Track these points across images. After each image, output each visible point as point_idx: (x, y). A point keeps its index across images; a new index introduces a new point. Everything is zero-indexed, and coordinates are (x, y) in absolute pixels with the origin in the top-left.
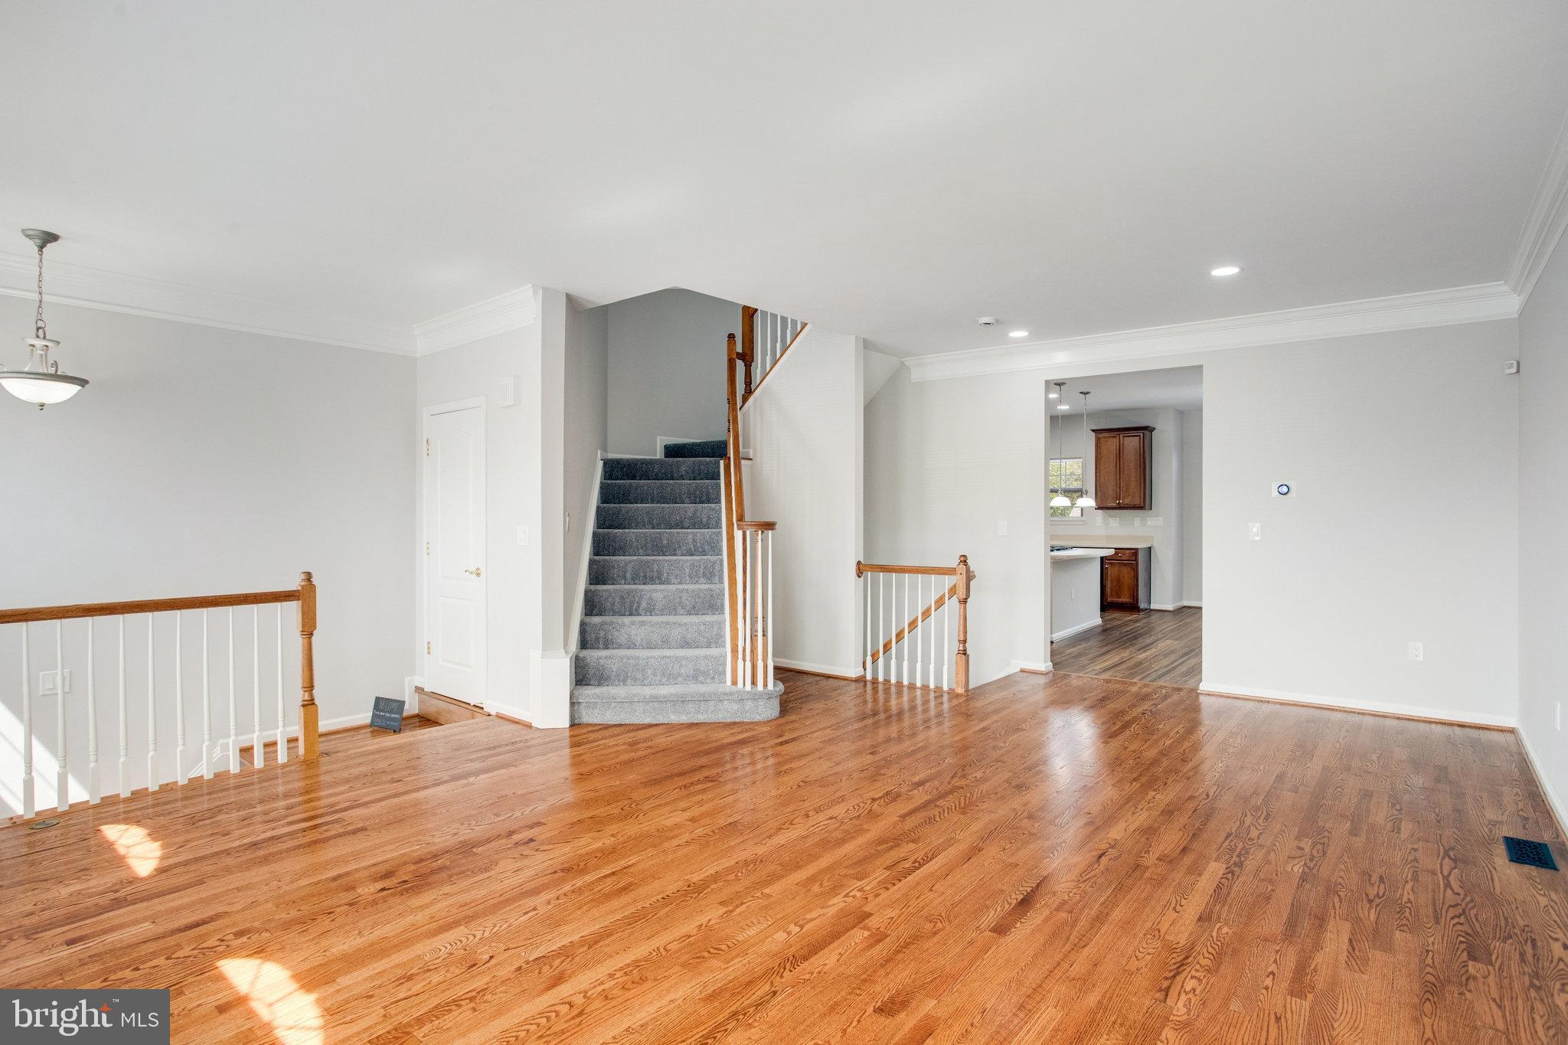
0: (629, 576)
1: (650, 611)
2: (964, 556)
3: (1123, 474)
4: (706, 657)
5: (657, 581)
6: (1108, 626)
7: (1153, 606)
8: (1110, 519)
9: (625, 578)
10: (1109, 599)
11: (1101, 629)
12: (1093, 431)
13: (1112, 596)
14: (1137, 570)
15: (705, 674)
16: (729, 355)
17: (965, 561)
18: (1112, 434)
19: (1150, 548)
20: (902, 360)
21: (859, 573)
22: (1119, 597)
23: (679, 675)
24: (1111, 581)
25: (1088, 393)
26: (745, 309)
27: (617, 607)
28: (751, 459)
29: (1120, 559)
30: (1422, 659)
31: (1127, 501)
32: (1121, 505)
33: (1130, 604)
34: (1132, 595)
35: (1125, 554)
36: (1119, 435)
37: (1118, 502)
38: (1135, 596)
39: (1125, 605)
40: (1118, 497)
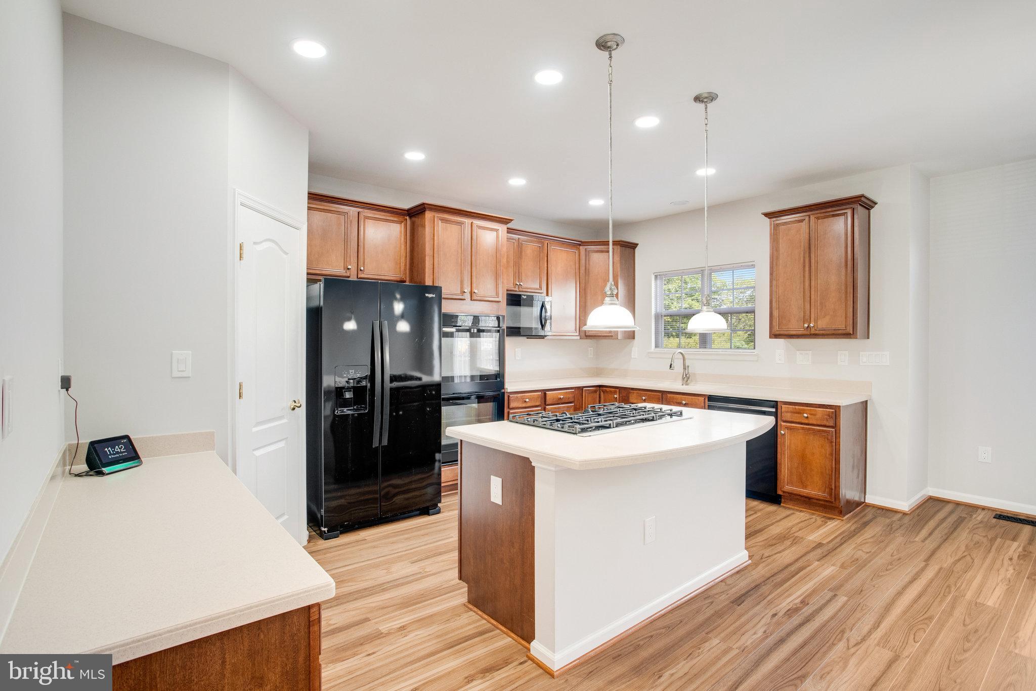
3: (816, 279)
7: (870, 499)
8: (798, 352)
12: (767, 215)
13: (790, 483)
14: (837, 444)
18: (799, 217)
19: (865, 403)
22: (805, 487)
24: (791, 458)
29: (806, 421)
31: (823, 323)
32: (813, 331)
33: (824, 501)
34: (827, 486)
35: (815, 415)
36: (810, 217)
37: (806, 325)
38: (832, 489)
39: (815, 501)
40: (807, 317)
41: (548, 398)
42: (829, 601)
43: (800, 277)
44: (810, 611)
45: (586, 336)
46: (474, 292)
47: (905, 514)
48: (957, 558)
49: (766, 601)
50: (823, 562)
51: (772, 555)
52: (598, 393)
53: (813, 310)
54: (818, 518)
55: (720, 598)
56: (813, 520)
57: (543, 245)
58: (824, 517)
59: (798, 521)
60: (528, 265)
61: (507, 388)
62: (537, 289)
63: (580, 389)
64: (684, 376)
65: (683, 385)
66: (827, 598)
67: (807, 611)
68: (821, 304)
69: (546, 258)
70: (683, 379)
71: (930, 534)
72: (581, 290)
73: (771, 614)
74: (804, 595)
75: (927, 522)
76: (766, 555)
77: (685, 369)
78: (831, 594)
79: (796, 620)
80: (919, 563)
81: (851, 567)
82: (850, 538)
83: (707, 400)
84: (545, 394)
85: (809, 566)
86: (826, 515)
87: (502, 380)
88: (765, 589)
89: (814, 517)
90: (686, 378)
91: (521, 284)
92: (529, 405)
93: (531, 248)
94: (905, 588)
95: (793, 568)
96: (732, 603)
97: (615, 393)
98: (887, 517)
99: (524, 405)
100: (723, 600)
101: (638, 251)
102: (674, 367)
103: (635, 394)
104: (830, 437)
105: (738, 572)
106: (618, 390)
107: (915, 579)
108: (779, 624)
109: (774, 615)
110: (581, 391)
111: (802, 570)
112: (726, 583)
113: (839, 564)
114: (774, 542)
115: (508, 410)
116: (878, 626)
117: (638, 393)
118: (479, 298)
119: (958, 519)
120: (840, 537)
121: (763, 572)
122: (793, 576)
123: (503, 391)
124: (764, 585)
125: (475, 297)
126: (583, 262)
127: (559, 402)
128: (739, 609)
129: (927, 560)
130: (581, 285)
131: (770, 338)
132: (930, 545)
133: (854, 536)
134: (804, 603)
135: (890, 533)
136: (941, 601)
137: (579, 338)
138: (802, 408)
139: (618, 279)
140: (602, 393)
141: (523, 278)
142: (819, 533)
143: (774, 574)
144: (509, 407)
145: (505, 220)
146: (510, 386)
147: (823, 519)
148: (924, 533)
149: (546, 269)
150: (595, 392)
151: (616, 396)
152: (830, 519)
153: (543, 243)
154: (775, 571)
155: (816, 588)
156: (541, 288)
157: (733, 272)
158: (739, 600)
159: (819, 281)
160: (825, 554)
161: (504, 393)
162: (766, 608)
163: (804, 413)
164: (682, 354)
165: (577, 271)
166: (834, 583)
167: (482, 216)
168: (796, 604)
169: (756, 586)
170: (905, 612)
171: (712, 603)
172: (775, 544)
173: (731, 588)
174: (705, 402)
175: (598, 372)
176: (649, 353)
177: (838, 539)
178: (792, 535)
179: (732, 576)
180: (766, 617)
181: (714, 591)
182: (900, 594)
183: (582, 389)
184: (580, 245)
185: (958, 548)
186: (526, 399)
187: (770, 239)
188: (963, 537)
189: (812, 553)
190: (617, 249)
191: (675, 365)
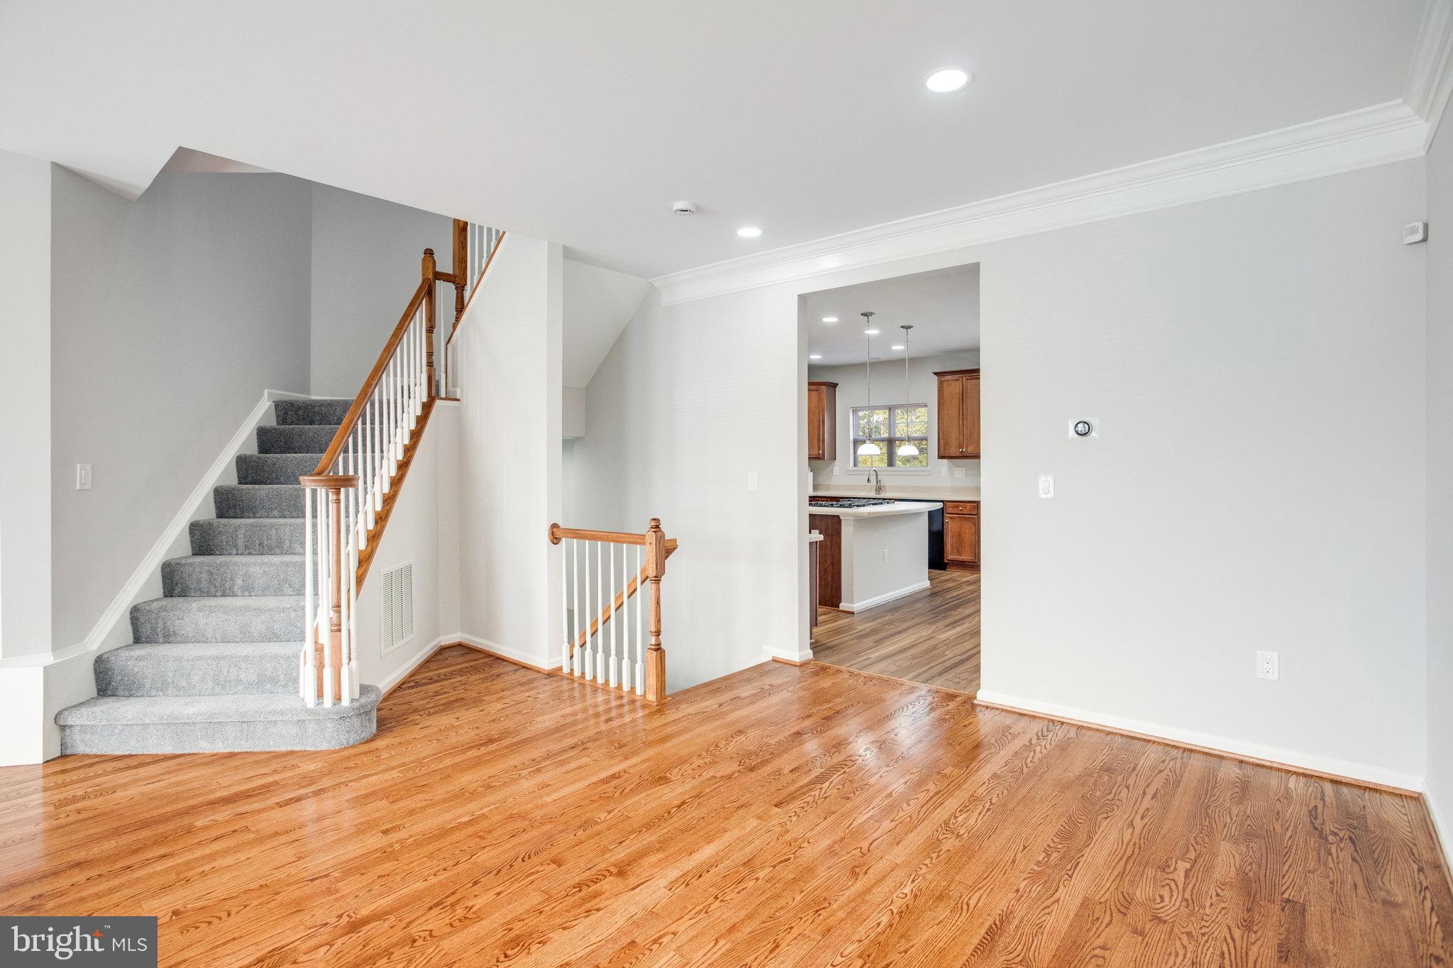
0: (241, 543)
1: (248, 590)
2: (654, 519)
4: (275, 658)
5: (278, 551)
6: (937, 589)
8: (956, 469)
9: (236, 546)
10: (950, 557)
11: (928, 593)
12: (935, 374)
13: (952, 554)
14: (979, 525)
15: (274, 681)
16: (423, 275)
17: (657, 527)
18: (955, 377)
20: (650, 280)
21: (555, 540)
22: (960, 555)
23: (239, 681)
24: (952, 537)
25: (910, 327)
26: (456, 222)
27: (204, 584)
28: (459, 400)
29: (961, 512)
30: (1275, 677)
31: (971, 449)
32: (965, 454)
33: (972, 562)
34: (973, 552)
35: (964, 508)
36: (962, 378)
37: (961, 450)
38: (976, 554)
39: (967, 563)
40: (961, 444)
43: (957, 418)
53: (965, 440)
64: (877, 488)
65: (875, 494)
68: (970, 435)
70: (876, 490)
77: (877, 482)
86: (973, 571)
89: (964, 574)
90: (879, 489)
101: (837, 389)
102: (871, 482)
104: (974, 521)
131: (938, 459)
138: (959, 504)
139: (825, 412)
159: (968, 420)
163: (959, 507)
164: (875, 471)
176: (848, 470)
187: (938, 390)
190: (824, 388)
191: (871, 479)
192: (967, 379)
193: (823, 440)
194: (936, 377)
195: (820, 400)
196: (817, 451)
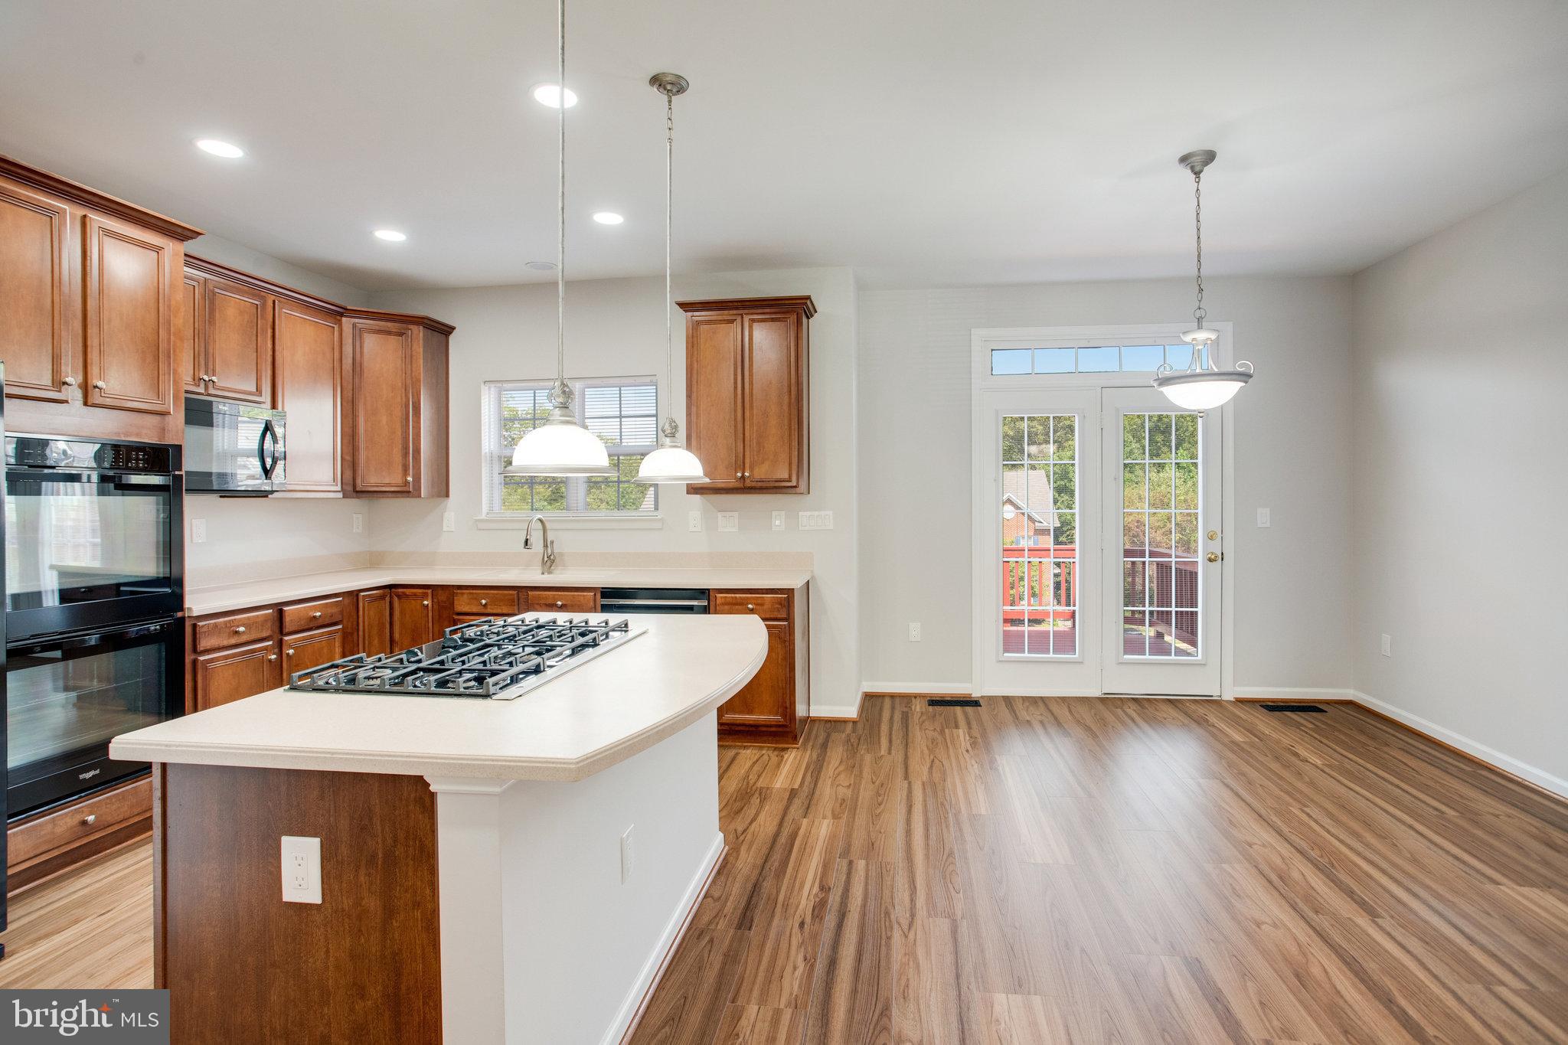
3: (752, 409)
7: (815, 711)
8: (720, 515)
12: (682, 306)
14: (792, 643)
18: (726, 314)
19: (808, 582)
22: (751, 711)
31: (761, 472)
32: (748, 483)
33: (777, 726)
34: (780, 703)
35: (762, 605)
36: (742, 317)
37: (739, 475)
38: (786, 708)
39: (764, 729)
40: (740, 462)
41: (287, 619)
42: (849, 874)
43: (730, 403)
44: (838, 899)
45: (357, 492)
46: (96, 387)
47: (854, 722)
48: (928, 765)
49: (779, 905)
50: (811, 816)
51: (748, 828)
52: (388, 599)
53: (747, 454)
54: (770, 752)
55: (719, 927)
56: (766, 757)
57: (264, 305)
58: (775, 749)
59: (749, 764)
60: (229, 340)
61: (190, 609)
62: (250, 393)
63: (354, 595)
64: (546, 559)
65: (543, 573)
66: (845, 869)
67: (834, 899)
68: (759, 443)
69: (270, 331)
70: (544, 563)
71: (890, 741)
72: (344, 404)
73: (797, 925)
74: (818, 877)
75: (879, 728)
76: (740, 829)
77: (546, 546)
78: (845, 863)
79: (830, 920)
80: (900, 785)
81: (844, 813)
82: (819, 772)
83: (599, 596)
84: (281, 613)
85: (799, 829)
86: (777, 746)
87: (177, 590)
88: (768, 885)
89: (764, 752)
90: (549, 562)
91: (214, 378)
92: (244, 639)
93: (234, 307)
94: (908, 821)
95: (783, 839)
96: (740, 928)
97: (424, 596)
98: (839, 731)
99: (233, 641)
100: (724, 930)
101: (452, 338)
102: (531, 545)
103: (465, 596)
104: (782, 635)
105: (719, 873)
106: (430, 591)
107: (911, 806)
108: (815, 937)
109: (802, 924)
110: (355, 598)
111: (795, 839)
112: (712, 897)
113: (829, 814)
114: (738, 804)
115: (193, 657)
116: (915, 888)
117: (470, 593)
118: (108, 402)
119: (903, 715)
120: (809, 774)
121: (750, 860)
122: (790, 851)
123: (180, 614)
124: (764, 880)
125: (96, 398)
126: (348, 349)
127: (312, 624)
128: (754, 934)
129: (906, 777)
130: (345, 392)
131: (687, 493)
132: (898, 756)
133: (821, 767)
134: (824, 888)
135: (855, 753)
136: (947, 827)
137: (340, 495)
138: (744, 595)
139: (420, 386)
140: (396, 599)
141: (217, 369)
142: (783, 775)
143: (767, 858)
144: (195, 650)
145: (179, 230)
146: (197, 602)
147: (776, 753)
148: (884, 742)
149: (270, 353)
150: (382, 597)
151: (426, 602)
152: (784, 749)
153: (263, 299)
154: (764, 851)
155: (824, 860)
156: (259, 391)
157: (620, 390)
158: (745, 921)
159: (755, 412)
160: (806, 804)
161: (183, 618)
162: (786, 919)
163: (748, 604)
164: (541, 520)
165: (337, 364)
166: (840, 845)
167: (115, 207)
168: (816, 895)
169: (755, 886)
170: (927, 856)
171: (711, 941)
172: (742, 809)
173: (726, 902)
174: (595, 600)
175: (373, 561)
176: (477, 521)
177: (808, 778)
178: (754, 788)
179: (714, 882)
180: (794, 931)
181: (706, 919)
182: (908, 833)
183: (357, 596)
184: (342, 315)
185: (922, 752)
186: (238, 627)
187: (687, 343)
188: (920, 738)
189: (791, 808)
190: (418, 332)
191: (532, 540)
192: (753, 321)
193: (417, 451)
194: (683, 317)
195: (409, 358)
196: (400, 476)
